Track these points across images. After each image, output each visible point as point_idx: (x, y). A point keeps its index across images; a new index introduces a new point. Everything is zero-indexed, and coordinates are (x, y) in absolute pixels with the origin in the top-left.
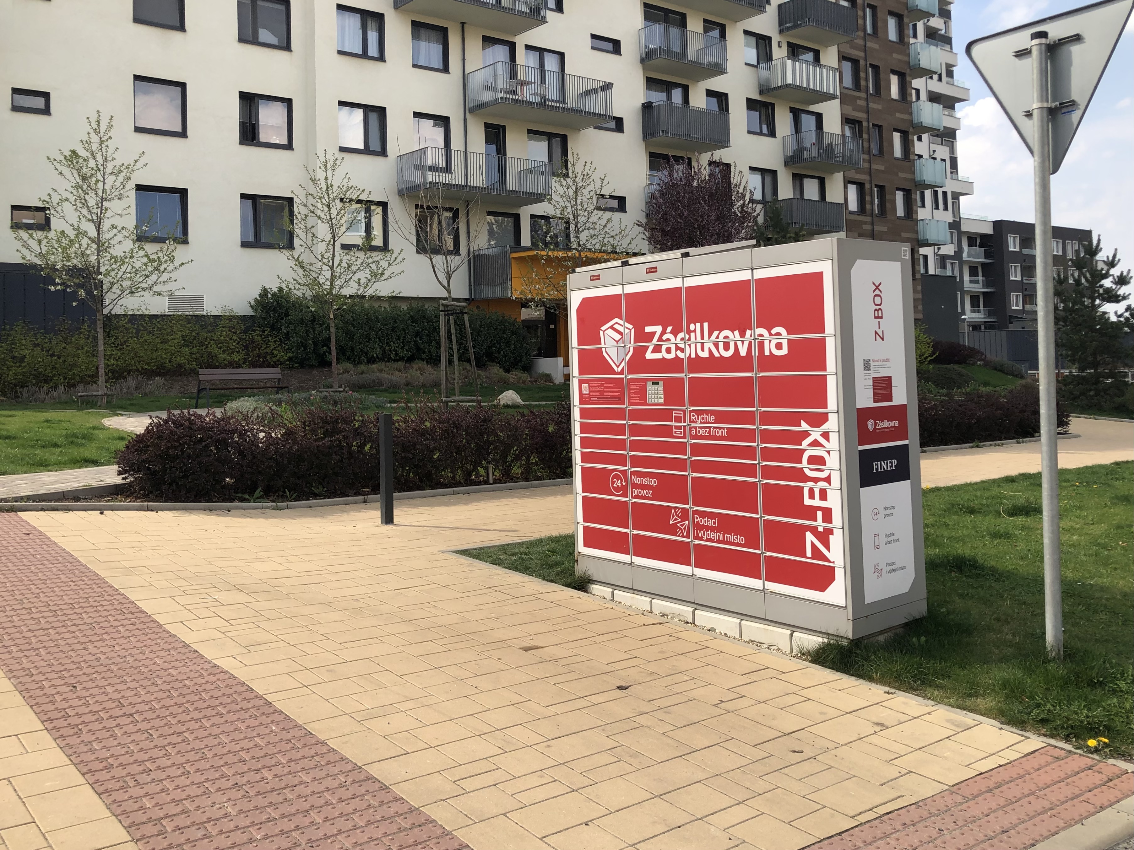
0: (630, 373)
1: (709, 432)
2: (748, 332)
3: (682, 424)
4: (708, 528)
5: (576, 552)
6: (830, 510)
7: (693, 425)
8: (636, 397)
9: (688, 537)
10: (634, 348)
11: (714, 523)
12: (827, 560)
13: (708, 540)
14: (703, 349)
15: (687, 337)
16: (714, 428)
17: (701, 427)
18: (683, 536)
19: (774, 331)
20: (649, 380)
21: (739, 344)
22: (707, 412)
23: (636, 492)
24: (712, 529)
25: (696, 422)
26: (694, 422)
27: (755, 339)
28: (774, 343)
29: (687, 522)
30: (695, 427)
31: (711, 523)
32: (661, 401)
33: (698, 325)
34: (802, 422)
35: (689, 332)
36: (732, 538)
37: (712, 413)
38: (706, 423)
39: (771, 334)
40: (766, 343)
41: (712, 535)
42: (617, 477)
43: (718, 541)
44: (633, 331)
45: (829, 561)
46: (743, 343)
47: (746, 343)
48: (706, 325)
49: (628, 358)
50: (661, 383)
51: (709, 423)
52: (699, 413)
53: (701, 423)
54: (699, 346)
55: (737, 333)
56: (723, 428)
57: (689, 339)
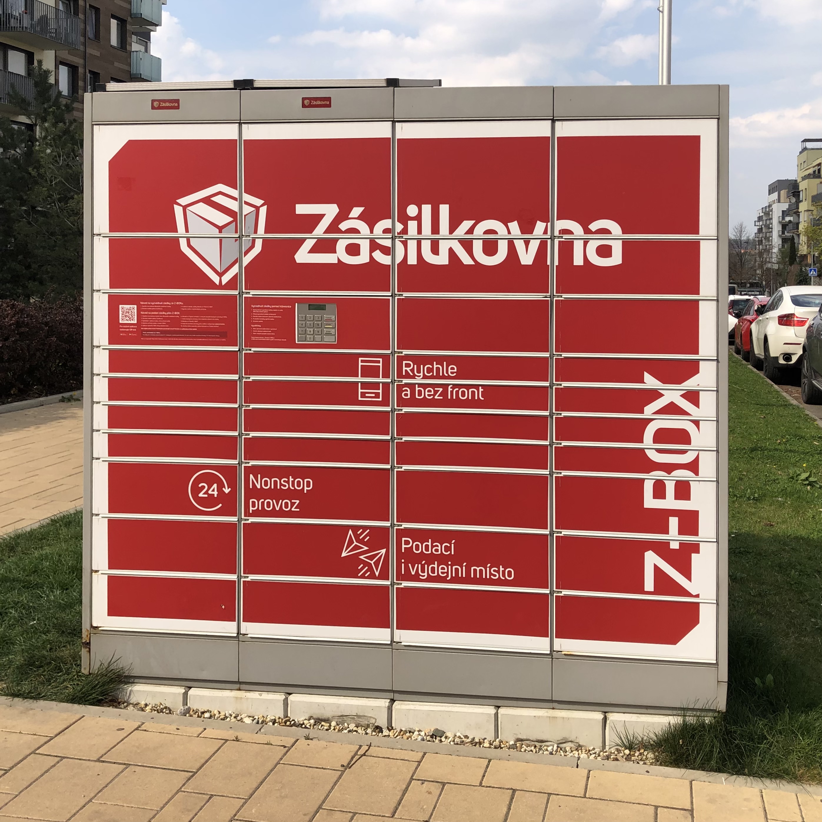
0: (250, 286)
1: (444, 393)
2: (540, 227)
3: (381, 380)
4: (431, 559)
5: (85, 626)
6: (695, 514)
7: (405, 381)
8: (266, 331)
9: (384, 575)
10: (265, 241)
11: (447, 549)
12: (686, 593)
13: (430, 579)
14: (435, 250)
15: (399, 227)
16: (455, 386)
17: (424, 386)
18: (372, 576)
19: (594, 226)
20: (301, 300)
21: (520, 245)
22: (440, 360)
23: (257, 504)
24: (442, 559)
25: (413, 377)
26: (408, 376)
27: (552, 238)
28: (593, 246)
29: (384, 551)
30: (412, 386)
31: (440, 549)
32: (332, 339)
33: (427, 209)
34: (646, 374)
35: (404, 219)
36: (488, 571)
37: (450, 360)
38: (438, 377)
39: (587, 231)
40: (578, 246)
41: (440, 570)
42: (210, 480)
43: (454, 580)
44: (263, 211)
45: (689, 595)
46: (527, 243)
47: (534, 245)
48: (444, 210)
49: (247, 260)
50: (332, 308)
51: (444, 377)
52: (419, 361)
53: (425, 377)
54: (426, 246)
55: (514, 226)
56: (477, 387)
57: (405, 231)
